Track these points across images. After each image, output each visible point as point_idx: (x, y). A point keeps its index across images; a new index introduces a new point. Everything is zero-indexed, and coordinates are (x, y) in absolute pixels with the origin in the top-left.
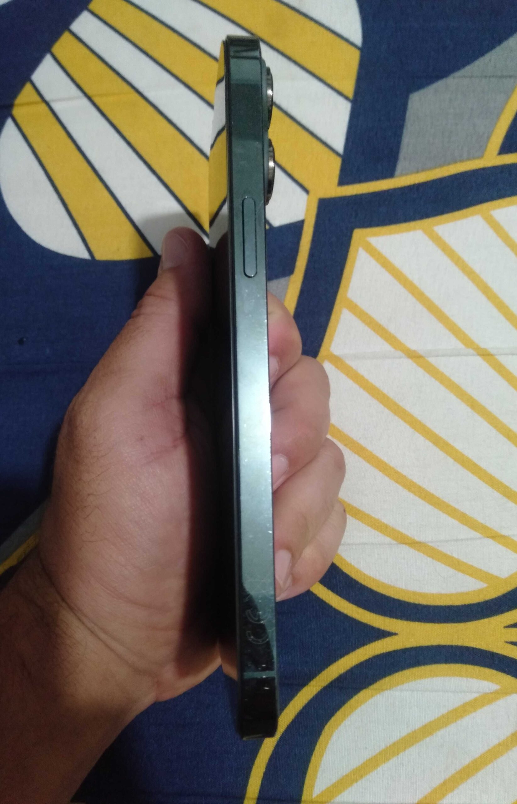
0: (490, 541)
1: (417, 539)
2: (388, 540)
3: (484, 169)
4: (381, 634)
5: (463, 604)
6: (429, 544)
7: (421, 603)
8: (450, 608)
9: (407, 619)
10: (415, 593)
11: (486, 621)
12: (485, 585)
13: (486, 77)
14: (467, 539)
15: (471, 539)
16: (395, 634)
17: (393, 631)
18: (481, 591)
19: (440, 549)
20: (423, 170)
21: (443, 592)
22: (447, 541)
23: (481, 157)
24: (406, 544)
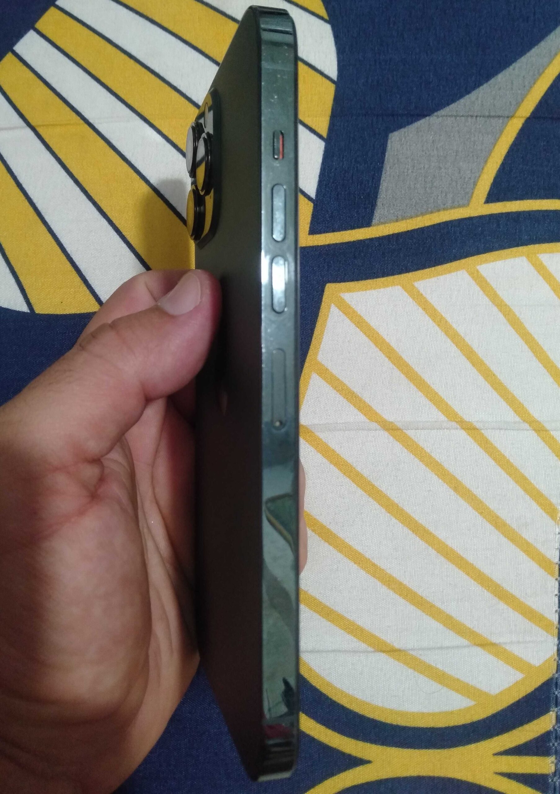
0: (479, 650)
1: (397, 646)
2: (363, 646)
3: (470, 219)
4: (353, 762)
5: (447, 725)
6: (411, 652)
7: (399, 724)
8: (433, 731)
9: (383, 744)
10: (392, 712)
11: (472, 746)
12: (472, 703)
13: (472, 116)
14: (453, 647)
15: (458, 647)
16: (369, 762)
17: (366, 757)
18: (468, 709)
19: (422, 658)
20: (404, 218)
21: (425, 711)
22: (429, 649)
23: (466, 205)
24: (384, 652)
